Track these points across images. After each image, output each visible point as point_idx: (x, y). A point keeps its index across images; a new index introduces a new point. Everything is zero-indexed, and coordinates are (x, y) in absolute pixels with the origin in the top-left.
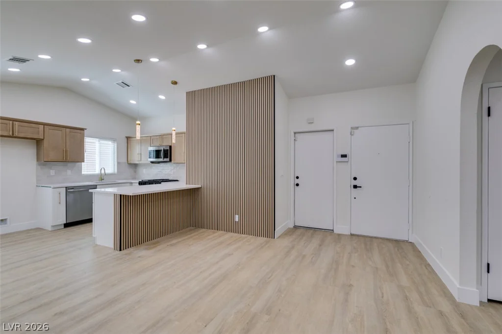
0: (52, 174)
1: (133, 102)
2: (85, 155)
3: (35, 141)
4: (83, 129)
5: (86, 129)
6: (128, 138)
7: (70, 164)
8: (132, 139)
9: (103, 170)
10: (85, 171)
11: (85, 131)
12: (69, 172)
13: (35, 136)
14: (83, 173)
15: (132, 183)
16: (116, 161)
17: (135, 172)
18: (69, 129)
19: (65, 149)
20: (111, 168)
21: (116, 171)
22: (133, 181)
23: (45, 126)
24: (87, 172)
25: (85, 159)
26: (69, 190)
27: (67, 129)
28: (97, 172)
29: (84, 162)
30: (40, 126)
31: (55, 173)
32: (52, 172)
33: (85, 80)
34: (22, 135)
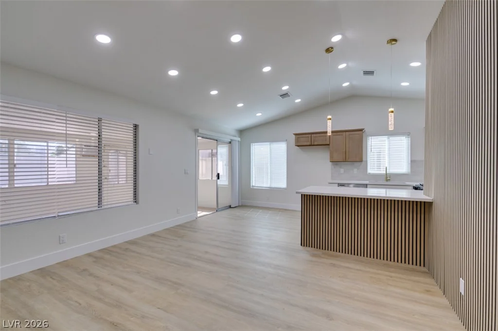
1: (405, 84)
4: (361, 130)
5: (364, 129)
7: (356, 164)
9: (388, 169)
11: (364, 131)
12: (355, 170)
14: (369, 172)
16: (410, 158)
18: (348, 133)
19: (344, 150)
21: (410, 171)
31: (344, 172)
32: (342, 171)
33: (346, 84)
34: (316, 143)
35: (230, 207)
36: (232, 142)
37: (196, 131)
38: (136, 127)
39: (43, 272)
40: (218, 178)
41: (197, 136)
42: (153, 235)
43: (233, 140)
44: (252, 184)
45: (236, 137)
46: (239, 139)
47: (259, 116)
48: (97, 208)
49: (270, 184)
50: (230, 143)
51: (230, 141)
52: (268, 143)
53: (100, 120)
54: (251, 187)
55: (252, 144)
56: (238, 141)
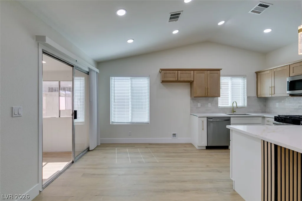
0: (199, 106)
1: (267, 31)
2: (221, 91)
3: (190, 83)
4: (219, 70)
5: (221, 69)
6: (257, 73)
7: (210, 99)
8: (262, 73)
9: (235, 103)
10: (220, 105)
11: (221, 71)
12: (209, 105)
13: (189, 79)
14: (219, 106)
15: (264, 117)
16: (246, 95)
17: (265, 106)
18: (209, 71)
19: (206, 87)
20: (242, 102)
21: (246, 105)
22: (265, 115)
23: (195, 71)
24: (222, 105)
25: (221, 95)
26: (209, 120)
27: (208, 71)
28: (230, 105)
29: (220, 96)
30: (192, 71)
31: (201, 106)
32: (199, 105)
33: (221, 23)
34: (182, 79)
35: (88, 150)
40: (75, 117)
43: (91, 70)
44: (112, 120)
45: (94, 67)
46: (97, 70)
47: (131, 43)
49: (132, 118)
50: (88, 73)
52: (129, 78)
54: (111, 124)
55: (110, 77)
56: (97, 72)
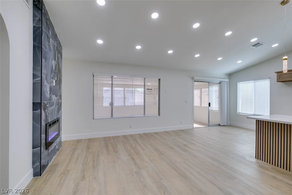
35: (219, 125)
36: (221, 83)
37: (193, 78)
38: (159, 80)
39: (125, 137)
40: (210, 106)
41: (193, 81)
42: (166, 132)
43: (222, 81)
44: (239, 111)
45: (225, 79)
46: (228, 80)
47: (240, 63)
48: (143, 116)
49: (254, 112)
50: (220, 83)
51: (219, 82)
52: (253, 81)
53: (145, 79)
54: (238, 113)
55: (238, 83)
56: (227, 82)
